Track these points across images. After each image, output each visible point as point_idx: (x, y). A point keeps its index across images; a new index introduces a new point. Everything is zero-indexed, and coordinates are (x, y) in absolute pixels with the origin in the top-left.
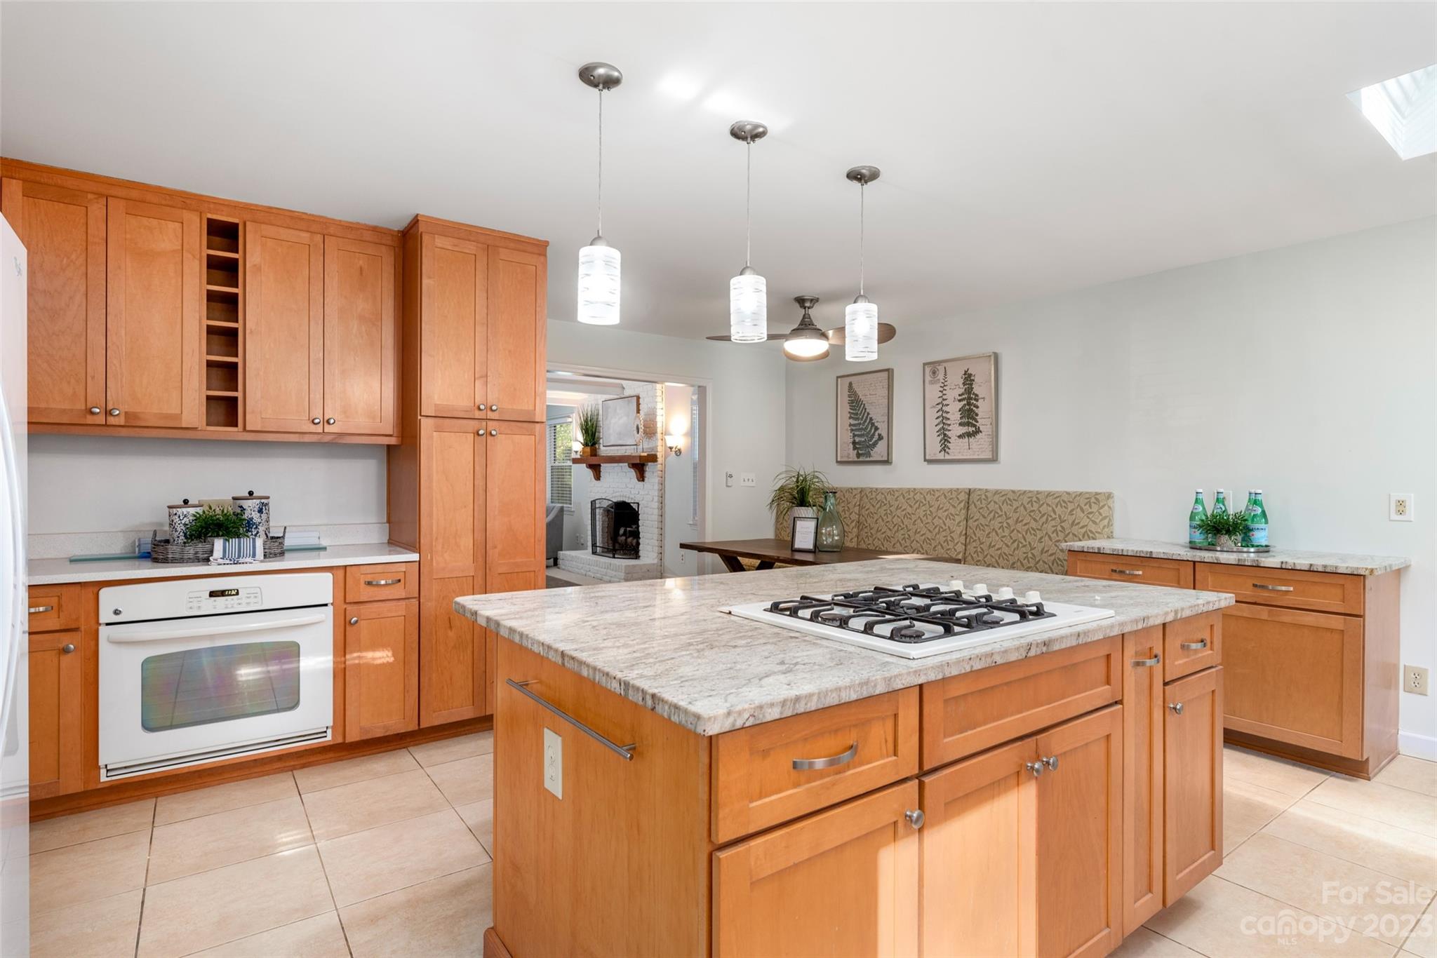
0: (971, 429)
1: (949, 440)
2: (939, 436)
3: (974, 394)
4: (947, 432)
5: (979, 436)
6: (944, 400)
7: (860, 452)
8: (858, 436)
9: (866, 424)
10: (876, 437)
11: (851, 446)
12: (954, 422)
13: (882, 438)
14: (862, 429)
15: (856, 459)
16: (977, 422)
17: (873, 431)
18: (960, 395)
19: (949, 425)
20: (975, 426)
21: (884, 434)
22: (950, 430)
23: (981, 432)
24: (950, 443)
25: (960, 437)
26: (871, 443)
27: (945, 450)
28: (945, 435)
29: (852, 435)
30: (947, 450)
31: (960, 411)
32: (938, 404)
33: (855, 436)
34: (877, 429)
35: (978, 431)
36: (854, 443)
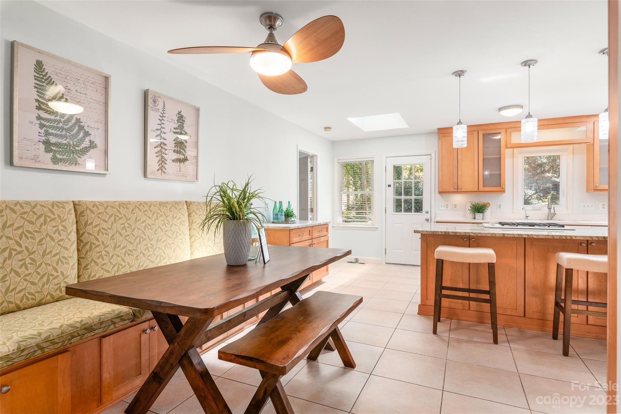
0: (182, 157)
1: (166, 162)
2: (157, 156)
3: (184, 131)
4: (164, 155)
5: (187, 163)
6: (162, 127)
7: (58, 156)
8: (56, 135)
9: (70, 124)
10: (86, 144)
11: (42, 147)
12: (170, 148)
13: (95, 146)
14: (62, 129)
15: (51, 166)
16: (186, 152)
17: (81, 135)
18: (174, 128)
19: (166, 150)
20: (184, 155)
21: (99, 141)
22: (166, 154)
23: (188, 160)
24: (166, 164)
25: (173, 161)
26: (77, 148)
27: (162, 170)
28: (162, 157)
29: (42, 131)
30: (164, 170)
31: (174, 140)
32: (157, 130)
33: (47, 134)
34: (87, 134)
35: (185, 160)
36: (47, 143)
